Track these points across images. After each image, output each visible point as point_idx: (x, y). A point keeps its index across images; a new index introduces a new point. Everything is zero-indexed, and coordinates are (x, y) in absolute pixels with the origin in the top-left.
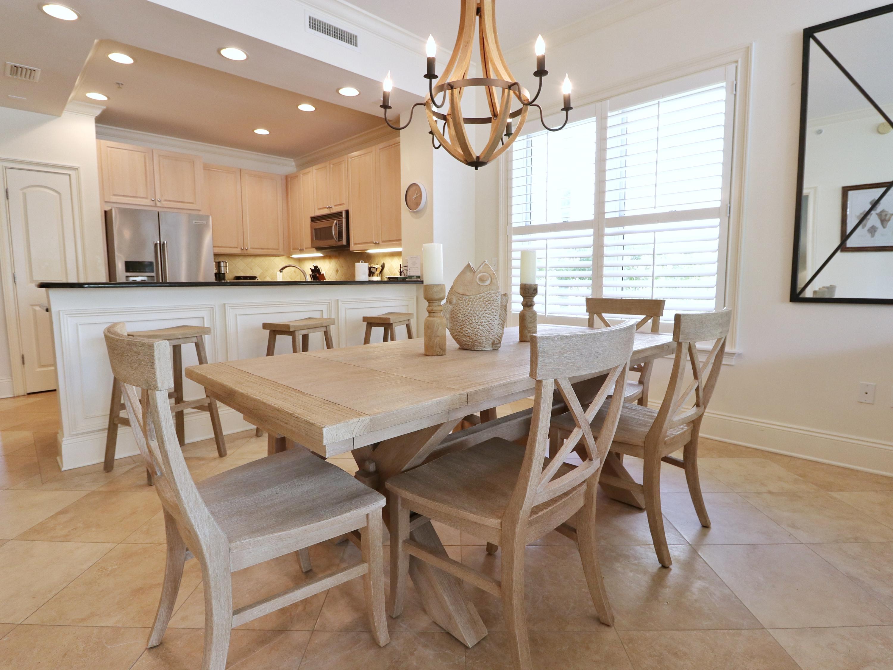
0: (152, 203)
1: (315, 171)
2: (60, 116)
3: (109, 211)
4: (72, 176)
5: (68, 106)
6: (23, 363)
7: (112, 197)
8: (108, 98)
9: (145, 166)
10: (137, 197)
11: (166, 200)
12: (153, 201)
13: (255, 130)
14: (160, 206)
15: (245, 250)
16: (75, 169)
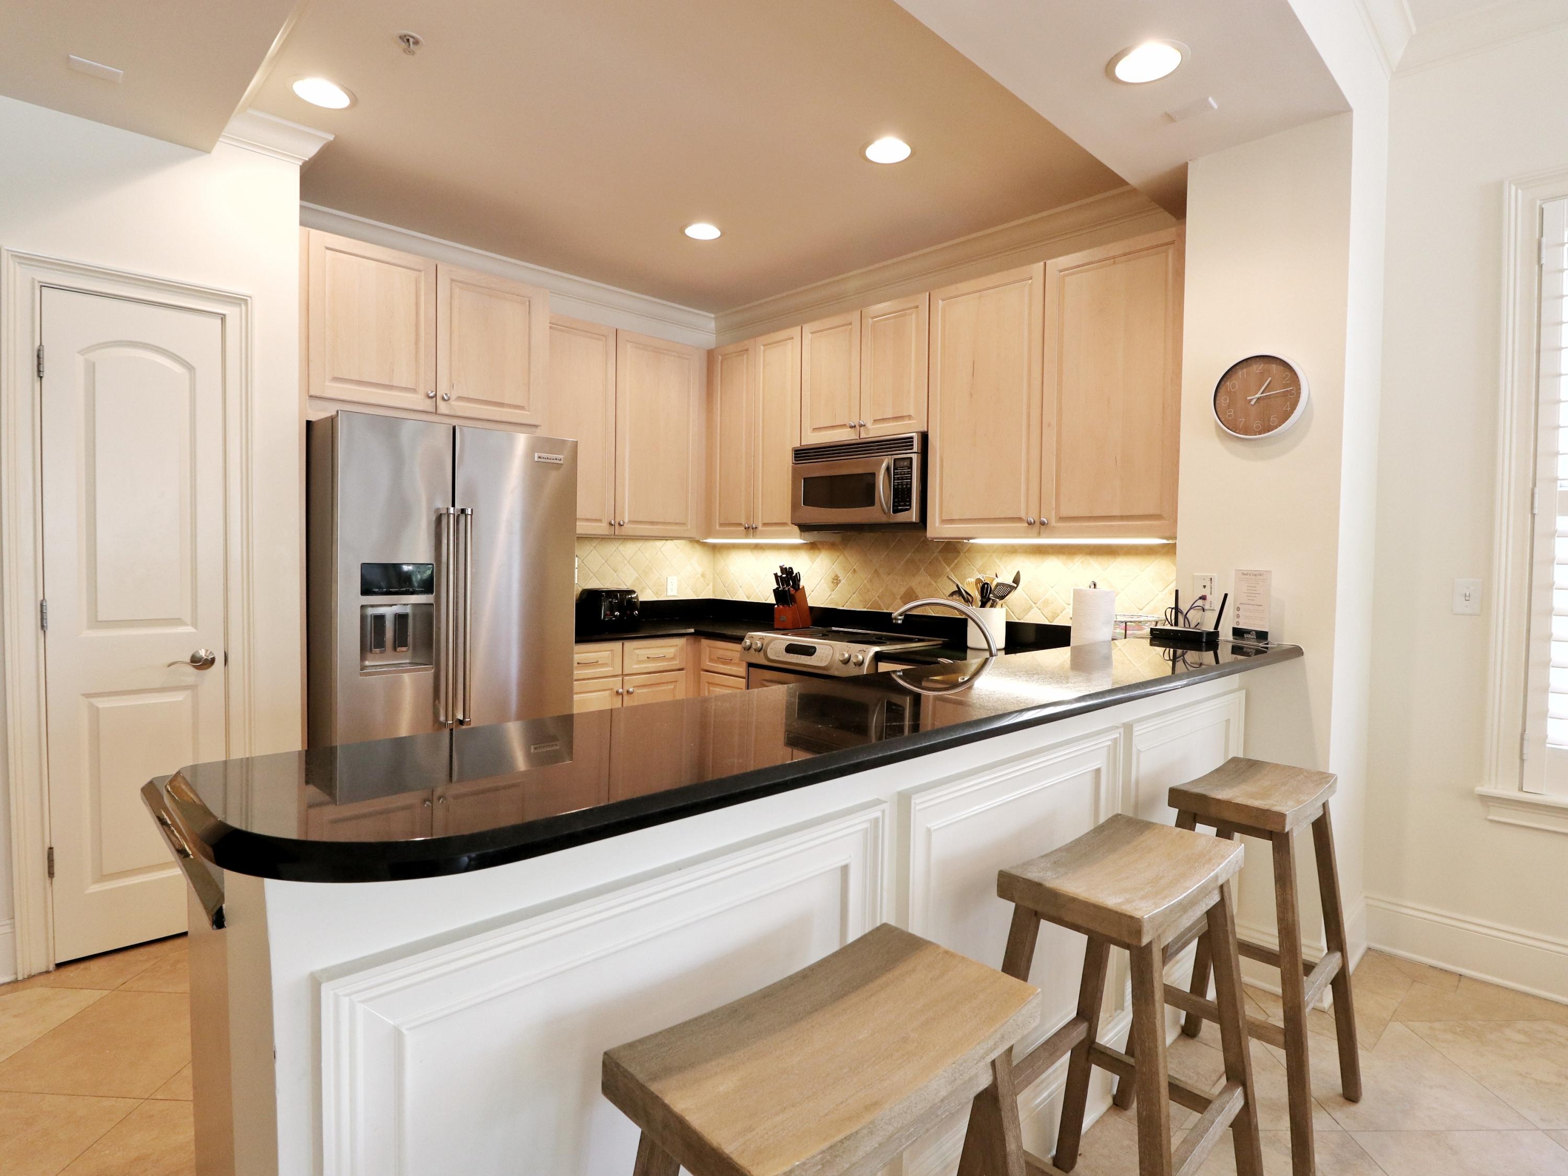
0: (428, 405)
1: (810, 335)
2: (209, 152)
3: (315, 422)
4: (228, 320)
5: (235, 124)
6: (51, 874)
7: (327, 384)
8: (354, 101)
9: (417, 305)
10: (390, 387)
11: (460, 398)
12: (432, 397)
13: (686, 226)
14: (447, 412)
15: (617, 526)
16: (240, 301)
